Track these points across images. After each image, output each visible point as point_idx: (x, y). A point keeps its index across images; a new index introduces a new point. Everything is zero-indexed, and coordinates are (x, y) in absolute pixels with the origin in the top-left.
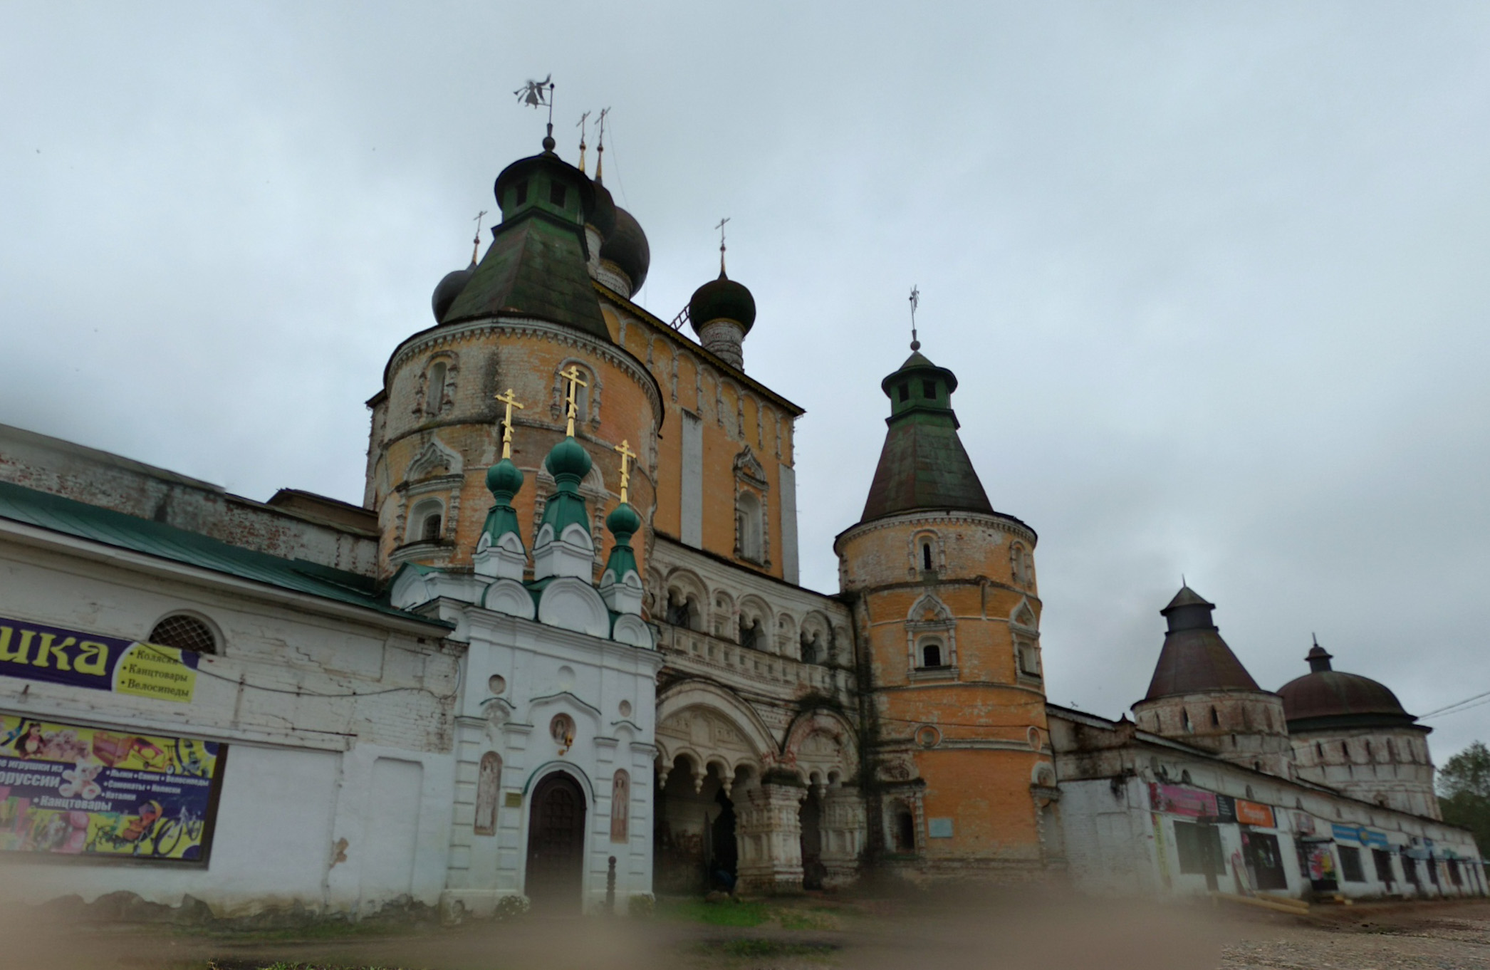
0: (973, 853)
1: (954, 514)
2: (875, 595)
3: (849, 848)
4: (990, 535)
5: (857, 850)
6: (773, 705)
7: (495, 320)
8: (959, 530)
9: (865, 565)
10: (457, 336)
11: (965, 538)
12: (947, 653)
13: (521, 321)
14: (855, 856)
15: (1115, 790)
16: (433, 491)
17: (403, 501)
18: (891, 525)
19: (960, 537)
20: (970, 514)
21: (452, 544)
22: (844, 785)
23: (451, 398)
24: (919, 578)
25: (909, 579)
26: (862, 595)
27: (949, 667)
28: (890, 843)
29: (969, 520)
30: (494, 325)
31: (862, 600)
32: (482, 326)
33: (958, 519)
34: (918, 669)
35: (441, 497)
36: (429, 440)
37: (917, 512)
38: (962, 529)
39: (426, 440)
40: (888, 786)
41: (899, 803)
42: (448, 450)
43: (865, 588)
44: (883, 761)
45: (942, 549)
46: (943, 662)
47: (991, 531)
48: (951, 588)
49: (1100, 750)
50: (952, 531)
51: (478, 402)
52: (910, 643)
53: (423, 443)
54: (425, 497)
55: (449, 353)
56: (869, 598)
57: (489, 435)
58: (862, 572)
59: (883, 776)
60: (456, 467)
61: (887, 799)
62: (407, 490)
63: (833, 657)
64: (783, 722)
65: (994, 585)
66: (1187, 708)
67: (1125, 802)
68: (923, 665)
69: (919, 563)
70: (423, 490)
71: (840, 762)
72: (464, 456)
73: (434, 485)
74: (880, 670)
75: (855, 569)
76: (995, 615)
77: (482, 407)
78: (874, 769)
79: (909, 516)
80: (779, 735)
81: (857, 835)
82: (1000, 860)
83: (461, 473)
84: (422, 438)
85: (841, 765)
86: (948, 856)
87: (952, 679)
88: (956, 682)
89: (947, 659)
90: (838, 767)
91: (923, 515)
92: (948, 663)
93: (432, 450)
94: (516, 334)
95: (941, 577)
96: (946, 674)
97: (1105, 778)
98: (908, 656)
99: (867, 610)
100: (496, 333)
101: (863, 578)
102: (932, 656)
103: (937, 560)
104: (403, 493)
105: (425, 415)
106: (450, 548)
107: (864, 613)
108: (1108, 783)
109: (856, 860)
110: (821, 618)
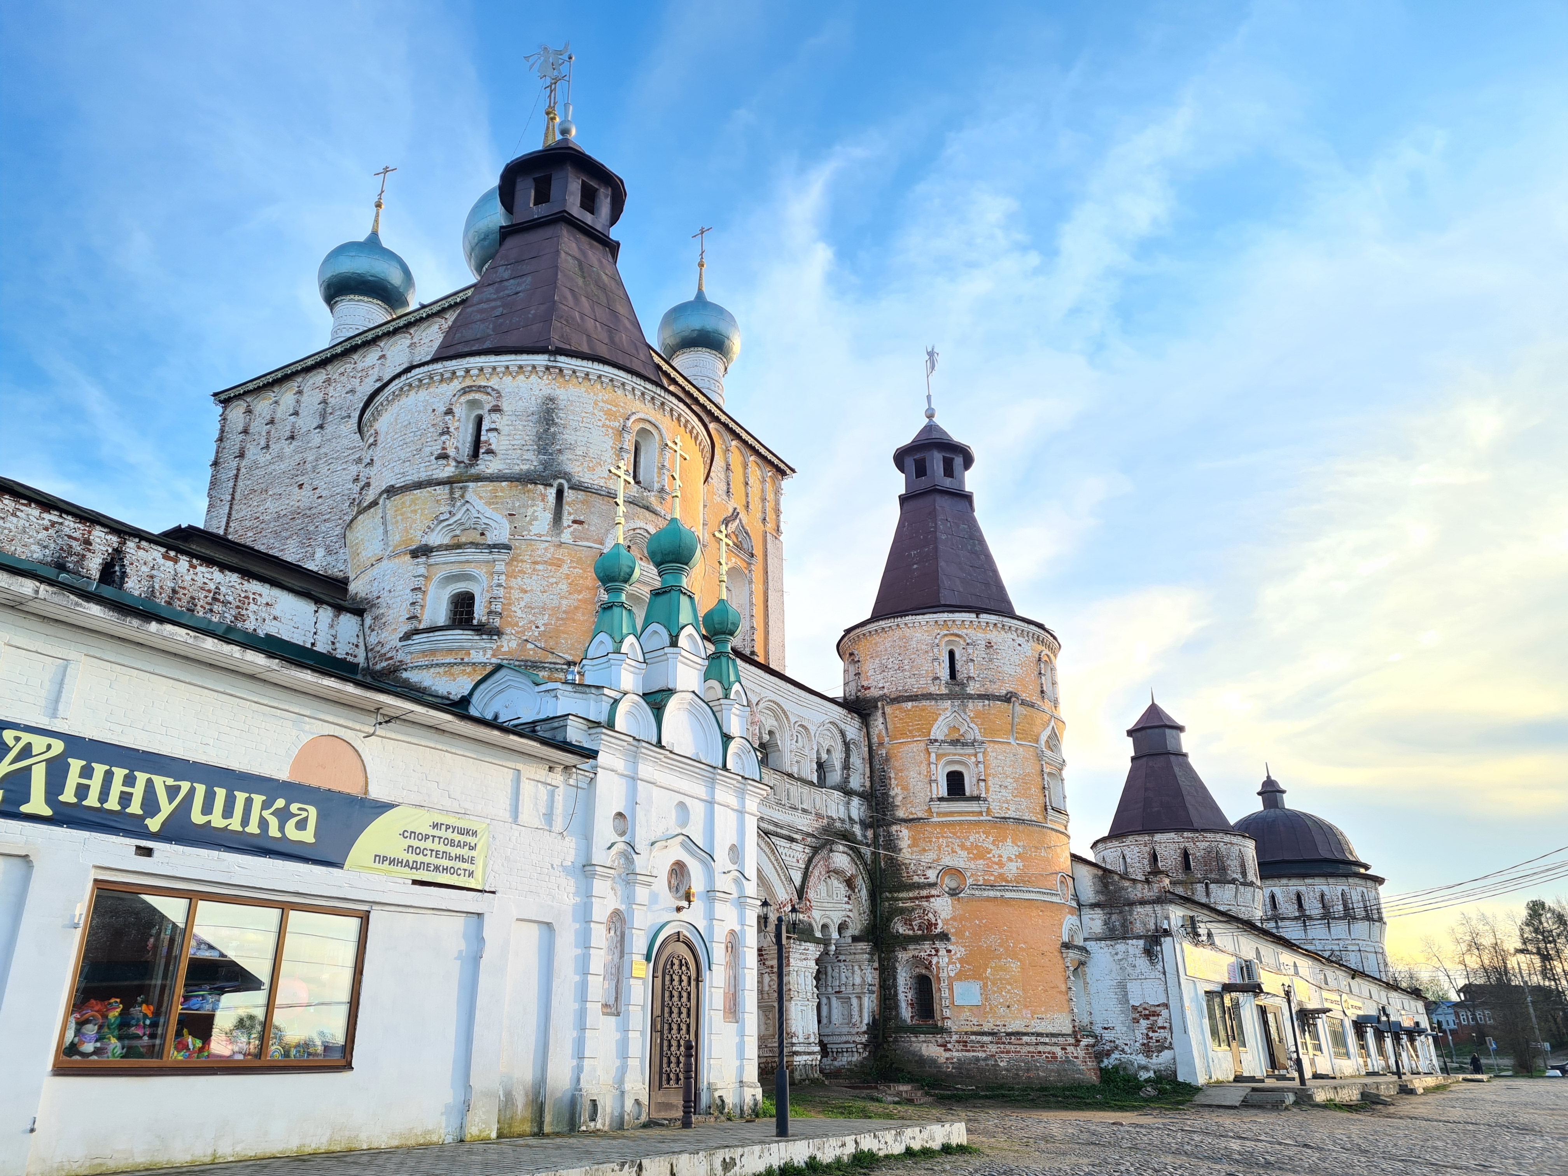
0: (1005, 1026)
1: (984, 617)
2: (896, 706)
3: (856, 1018)
4: (1020, 645)
5: (866, 1021)
6: (792, 840)
7: (552, 359)
8: (988, 636)
9: (884, 669)
10: (498, 370)
11: (995, 647)
12: (974, 780)
13: (585, 363)
14: (864, 1028)
15: (1149, 953)
16: (467, 562)
17: (422, 570)
18: (917, 624)
19: (989, 645)
20: (1001, 618)
21: (497, 632)
22: (855, 939)
23: (493, 447)
24: (944, 691)
25: (933, 689)
26: (879, 704)
27: (977, 798)
28: (906, 1013)
29: (1000, 625)
30: (550, 364)
31: (880, 711)
32: (535, 363)
33: (987, 623)
34: (941, 799)
35: (480, 572)
36: (462, 496)
37: (943, 612)
38: (994, 636)
39: (457, 495)
40: (906, 941)
41: (917, 961)
42: (489, 512)
43: (882, 698)
44: (902, 911)
45: (970, 657)
46: (968, 793)
47: (1021, 640)
48: (979, 704)
49: (1132, 904)
50: (980, 637)
51: (530, 455)
52: (933, 767)
53: (453, 499)
54: (456, 569)
55: (489, 390)
56: (888, 710)
57: (544, 497)
58: (879, 677)
59: (901, 929)
60: (500, 533)
61: (903, 956)
62: (428, 557)
63: (846, 780)
64: (800, 861)
65: (1023, 703)
66: (1157, 848)
67: (1159, 967)
68: (946, 795)
69: (944, 674)
70: (453, 559)
71: (850, 911)
72: (511, 522)
73: (470, 554)
74: (900, 798)
75: (871, 673)
76: (1025, 739)
77: (535, 463)
78: (889, 920)
79: (935, 616)
80: (797, 878)
81: (866, 1001)
82: (1033, 1034)
83: (506, 541)
84: (452, 493)
85: (850, 914)
86: (975, 1029)
87: (981, 813)
88: (984, 818)
89: (975, 788)
90: (848, 917)
91: (950, 615)
92: (975, 793)
93: (464, 509)
94: (577, 377)
95: (970, 690)
96: (974, 806)
97: (1139, 937)
98: (931, 782)
99: (885, 723)
100: (551, 374)
101: (881, 685)
102: (956, 783)
103: (962, 670)
104: (423, 559)
105: (454, 464)
106: (495, 637)
107: (881, 727)
108: (1141, 942)
109: (865, 1033)
110: (836, 732)
